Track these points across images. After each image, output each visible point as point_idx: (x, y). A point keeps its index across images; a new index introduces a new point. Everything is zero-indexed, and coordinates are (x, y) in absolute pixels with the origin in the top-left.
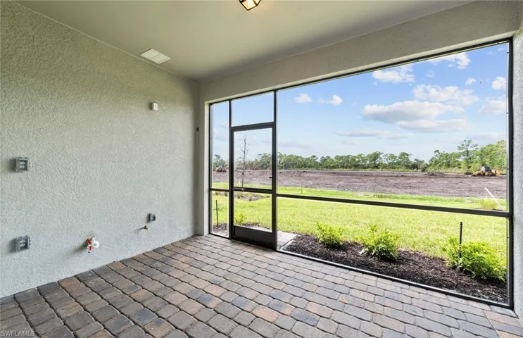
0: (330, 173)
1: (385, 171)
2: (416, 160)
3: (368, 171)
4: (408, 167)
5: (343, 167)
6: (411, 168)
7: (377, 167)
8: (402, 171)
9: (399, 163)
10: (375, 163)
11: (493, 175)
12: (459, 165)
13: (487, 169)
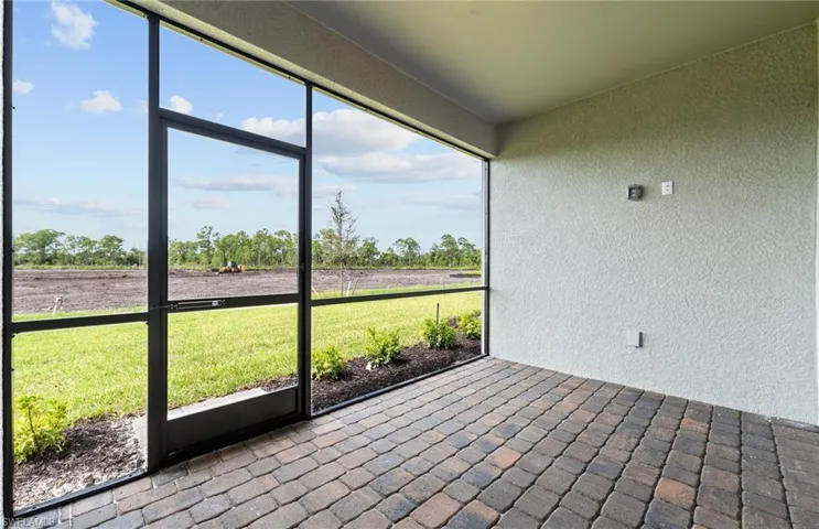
1: (70, 268)
2: (133, 250)
4: (119, 261)
6: (126, 264)
7: (50, 261)
8: (109, 268)
9: (100, 254)
10: (43, 254)
11: (239, 271)
12: (197, 260)
13: (234, 265)
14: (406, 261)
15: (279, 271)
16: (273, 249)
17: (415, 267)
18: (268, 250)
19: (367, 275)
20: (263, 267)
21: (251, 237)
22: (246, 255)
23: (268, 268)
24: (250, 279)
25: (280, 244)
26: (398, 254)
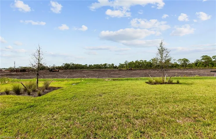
0: (92, 70)
1: (108, 69)
2: (115, 66)
3: (104, 69)
4: (114, 68)
5: (96, 68)
7: (106, 68)
8: (112, 69)
9: (111, 67)
11: (132, 69)
12: (125, 67)
13: (131, 68)
14: (182, 66)
15: (141, 69)
16: (139, 64)
17: (187, 68)
18: (138, 65)
19: (167, 71)
20: (137, 68)
21: (134, 62)
22: (133, 66)
23: (138, 69)
24: (134, 72)
25: (141, 63)
26: (179, 64)
